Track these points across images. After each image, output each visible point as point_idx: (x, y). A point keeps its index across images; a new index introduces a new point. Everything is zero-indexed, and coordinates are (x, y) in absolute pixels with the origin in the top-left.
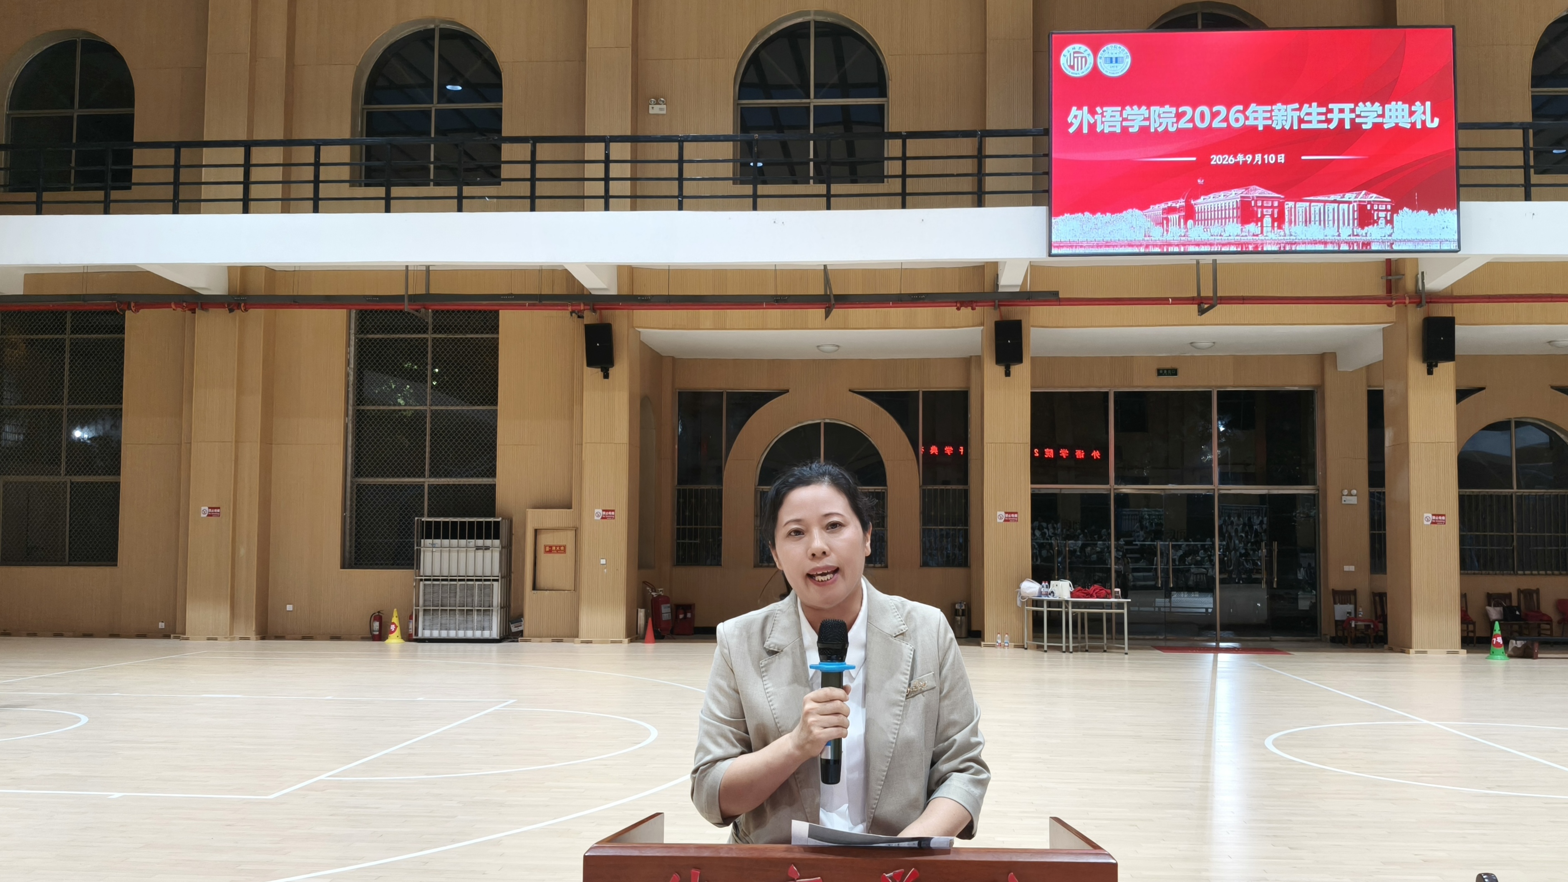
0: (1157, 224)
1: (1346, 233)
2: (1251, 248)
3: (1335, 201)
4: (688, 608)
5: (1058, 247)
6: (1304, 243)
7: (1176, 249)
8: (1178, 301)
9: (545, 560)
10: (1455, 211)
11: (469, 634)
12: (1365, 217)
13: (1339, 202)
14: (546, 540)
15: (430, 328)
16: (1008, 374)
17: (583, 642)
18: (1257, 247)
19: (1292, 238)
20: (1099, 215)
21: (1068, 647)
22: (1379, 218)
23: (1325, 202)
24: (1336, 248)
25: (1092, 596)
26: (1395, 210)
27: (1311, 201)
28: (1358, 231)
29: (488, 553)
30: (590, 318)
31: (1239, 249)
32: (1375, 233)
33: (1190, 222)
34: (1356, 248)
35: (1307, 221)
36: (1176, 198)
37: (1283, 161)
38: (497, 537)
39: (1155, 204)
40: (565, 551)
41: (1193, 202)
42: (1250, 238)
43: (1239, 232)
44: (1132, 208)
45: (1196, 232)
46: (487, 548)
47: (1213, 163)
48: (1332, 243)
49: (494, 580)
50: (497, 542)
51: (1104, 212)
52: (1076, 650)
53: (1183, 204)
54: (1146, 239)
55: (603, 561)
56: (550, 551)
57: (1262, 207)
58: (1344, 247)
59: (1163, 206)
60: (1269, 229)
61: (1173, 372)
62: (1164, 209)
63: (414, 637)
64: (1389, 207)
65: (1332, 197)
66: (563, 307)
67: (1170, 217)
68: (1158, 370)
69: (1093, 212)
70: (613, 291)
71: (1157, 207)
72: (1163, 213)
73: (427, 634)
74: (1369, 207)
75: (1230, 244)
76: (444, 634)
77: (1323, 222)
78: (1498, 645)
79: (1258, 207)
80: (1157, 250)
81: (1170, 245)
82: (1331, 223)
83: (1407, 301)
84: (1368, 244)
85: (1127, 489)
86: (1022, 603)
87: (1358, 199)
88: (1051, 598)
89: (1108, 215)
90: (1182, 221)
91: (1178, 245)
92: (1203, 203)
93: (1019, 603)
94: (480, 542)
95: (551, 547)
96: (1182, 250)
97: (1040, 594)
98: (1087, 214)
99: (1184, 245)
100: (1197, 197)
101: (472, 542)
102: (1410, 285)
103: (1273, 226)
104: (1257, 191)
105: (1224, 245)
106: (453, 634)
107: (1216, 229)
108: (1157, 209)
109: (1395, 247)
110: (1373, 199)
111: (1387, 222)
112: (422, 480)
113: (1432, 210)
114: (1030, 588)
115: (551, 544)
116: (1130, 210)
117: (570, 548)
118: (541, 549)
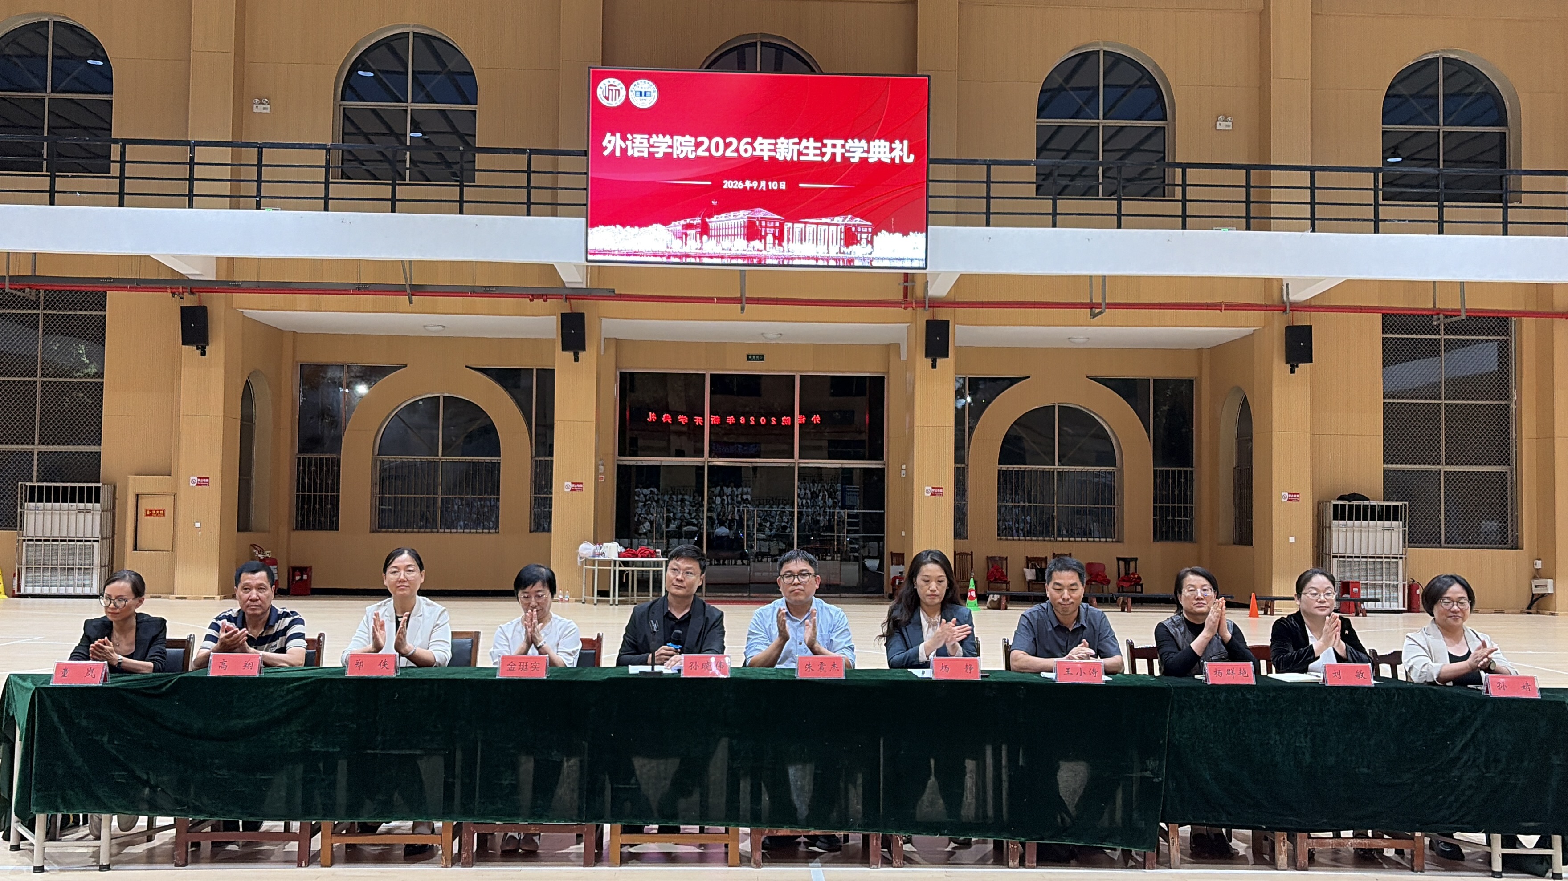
0: (678, 238)
1: (834, 250)
2: (755, 261)
3: (826, 224)
5: (594, 254)
6: (799, 258)
7: (692, 260)
8: (722, 300)
9: (146, 523)
10: (924, 234)
11: (70, 591)
12: (850, 238)
13: (829, 225)
14: (146, 504)
15: (42, 303)
16: (576, 360)
17: (177, 598)
18: (760, 261)
19: (790, 254)
20: (628, 227)
21: (614, 601)
22: (861, 239)
23: (817, 224)
24: (826, 264)
25: (637, 556)
26: (875, 233)
27: (806, 223)
28: (844, 249)
29: (89, 516)
31: (745, 262)
32: (858, 251)
33: (705, 237)
34: (841, 264)
35: (803, 240)
36: (693, 216)
37: (784, 188)
38: (97, 501)
39: (675, 220)
40: (164, 515)
41: (707, 220)
42: (756, 253)
43: (746, 248)
44: (656, 223)
45: (710, 246)
46: (88, 511)
47: (725, 187)
48: (822, 259)
49: (94, 541)
50: (98, 505)
51: (632, 226)
52: (620, 602)
53: (699, 221)
54: (669, 250)
55: (198, 525)
56: (151, 515)
57: (766, 227)
58: (832, 263)
59: (682, 222)
60: (772, 246)
61: (761, 358)
62: (683, 226)
63: (17, 593)
64: (870, 230)
65: (824, 220)
67: (689, 232)
68: (748, 356)
69: (624, 225)
70: (212, 277)
72: (683, 229)
73: (29, 590)
74: (853, 229)
75: (737, 257)
76: (46, 591)
77: (815, 241)
79: (762, 227)
80: (677, 260)
81: (688, 256)
82: (822, 241)
83: (914, 305)
84: (851, 260)
85: (720, 462)
86: (582, 562)
87: (846, 222)
88: (602, 558)
89: (636, 228)
90: (698, 236)
91: (695, 257)
92: (717, 222)
93: (579, 564)
94: (81, 506)
95: (151, 511)
96: (698, 260)
97: (594, 555)
98: (618, 226)
99: (700, 257)
100: (711, 216)
101: (74, 505)
103: (774, 244)
104: (761, 213)
105: (732, 258)
106: (54, 591)
107: (726, 243)
108: (677, 225)
109: (874, 264)
110: (858, 222)
111: (868, 242)
112: (31, 447)
113: (905, 233)
114: (587, 549)
115: (151, 508)
117: (169, 513)
118: (142, 513)
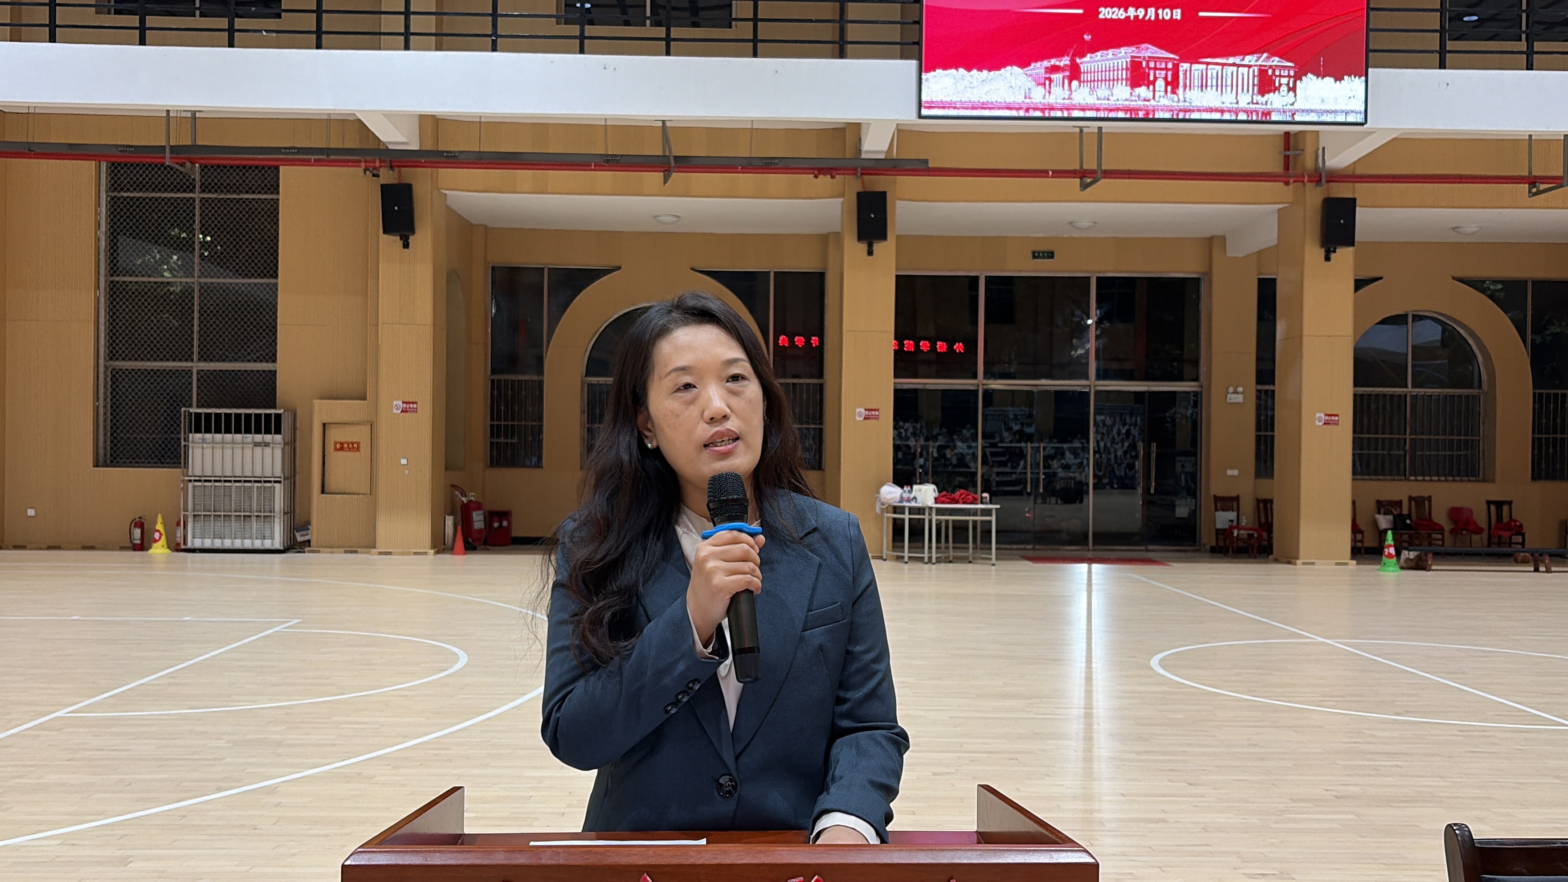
0: (1039, 84)
1: (1244, 100)
2: (1141, 115)
3: (1234, 65)
4: (504, 515)
5: (930, 108)
6: (1199, 111)
7: (1059, 114)
8: (1059, 174)
9: (336, 459)
10: (1363, 78)
11: (248, 544)
12: (1266, 84)
13: (1239, 66)
14: (336, 435)
15: (197, 186)
16: (870, 253)
17: (380, 553)
18: (1148, 114)
19: (1187, 104)
20: (974, 72)
21: (930, 558)
22: (1280, 85)
23: (1223, 65)
24: (1233, 118)
25: (957, 502)
26: (1298, 77)
27: (1208, 64)
28: (1258, 98)
29: (268, 451)
30: (387, 177)
31: (1128, 116)
32: (1277, 101)
33: (1075, 83)
34: (1254, 118)
35: (1203, 86)
36: (1059, 55)
37: (1179, 18)
38: (278, 431)
39: (1036, 61)
40: (358, 449)
41: (1078, 60)
42: (1141, 103)
43: (1128, 96)
44: (1011, 65)
45: (1082, 95)
46: (267, 445)
47: (1101, 16)
48: (1229, 111)
49: (275, 482)
50: (278, 437)
51: (980, 69)
52: (939, 560)
53: (1068, 62)
54: (1027, 101)
55: (404, 461)
56: (342, 449)
57: (1155, 69)
58: (1242, 116)
59: (1046, 63)
60: (1163, 94)
61: (1051, 255)
62: (1046, 68)
63: (183, 547)
64: (1292, 73)
65: (1231, 60)
66: (356, 163)
67: (1052, 76)
68: (1034, 253)
69: (969, 69)
70: (415, 147)
71: (1038, 64)
72: (1046, 72)
73: (198, 543)
74: (1270, 72)
75: (1118, 109)
76: (218, 543)
77: (1220, 86)
78: (1390, 556)
79: (1150, 69)
80: (1038, 114)
81: (1052, 109)
82: (1229, 88)
83: (1306, 179)
84: (1268, 113)
85: (997, 385)
86: (882, 510)
87: (1259, 63)
88: (913, 504)
89: (985, 72)
90: (1066, 81)
91: (1061, 109)
92: (1089, 62)
93: (878, 510)
94: (258, 438)
95: (342, 444)
96: (1066, 114)
97: (902, 500)
98: (962, 71)
99: (1068, 109)
100: (1083, 55)
101: (249, 437)
102: (1309, 164)
103: (1166, 91)
104: (1149, 51)
105: (1111, 110)
106: (228, 544)
107: (1103, 92)
108: (1039, 68)
109: (1298, 118)
110: (1275, 63)
111: (1289, 89)
112: (189, 364)
113: (1339, 78)
114: (891, 493)
115: (342, 440)
116: (1009, 68)
117: (365, 446)
118: (330, 446)
